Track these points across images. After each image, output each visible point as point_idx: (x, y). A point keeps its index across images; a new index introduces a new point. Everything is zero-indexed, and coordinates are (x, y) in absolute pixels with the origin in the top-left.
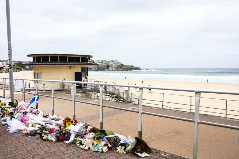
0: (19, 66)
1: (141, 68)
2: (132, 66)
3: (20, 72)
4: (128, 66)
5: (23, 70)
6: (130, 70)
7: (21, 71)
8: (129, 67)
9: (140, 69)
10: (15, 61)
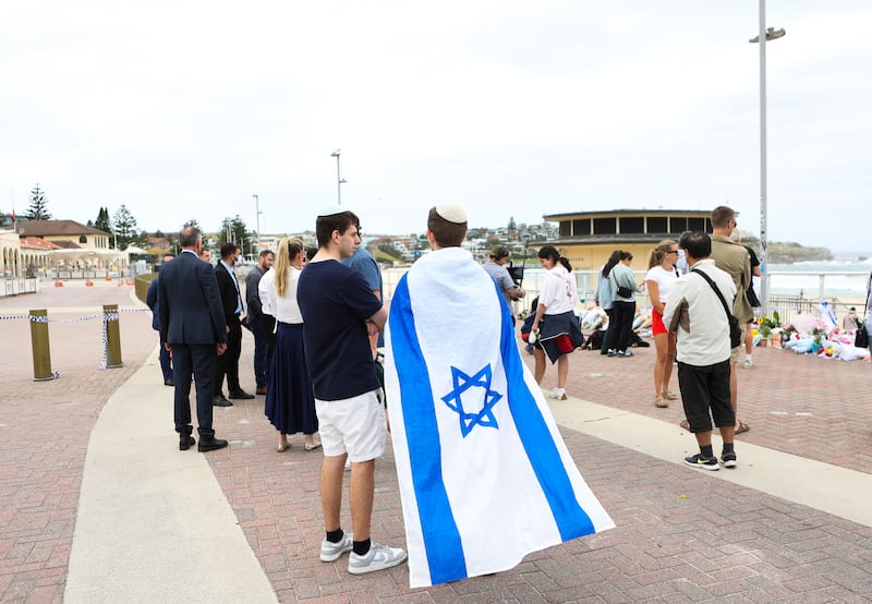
0: (383, 249)
1: (833, 250)
2: (796, 245)
3: (389, 269)
4: (779, 243)
5: (396, 263)
6: (784, 261)
7: (392, 267)
8: (780, 248)
9: (830, 258)
10: (369, 236)
